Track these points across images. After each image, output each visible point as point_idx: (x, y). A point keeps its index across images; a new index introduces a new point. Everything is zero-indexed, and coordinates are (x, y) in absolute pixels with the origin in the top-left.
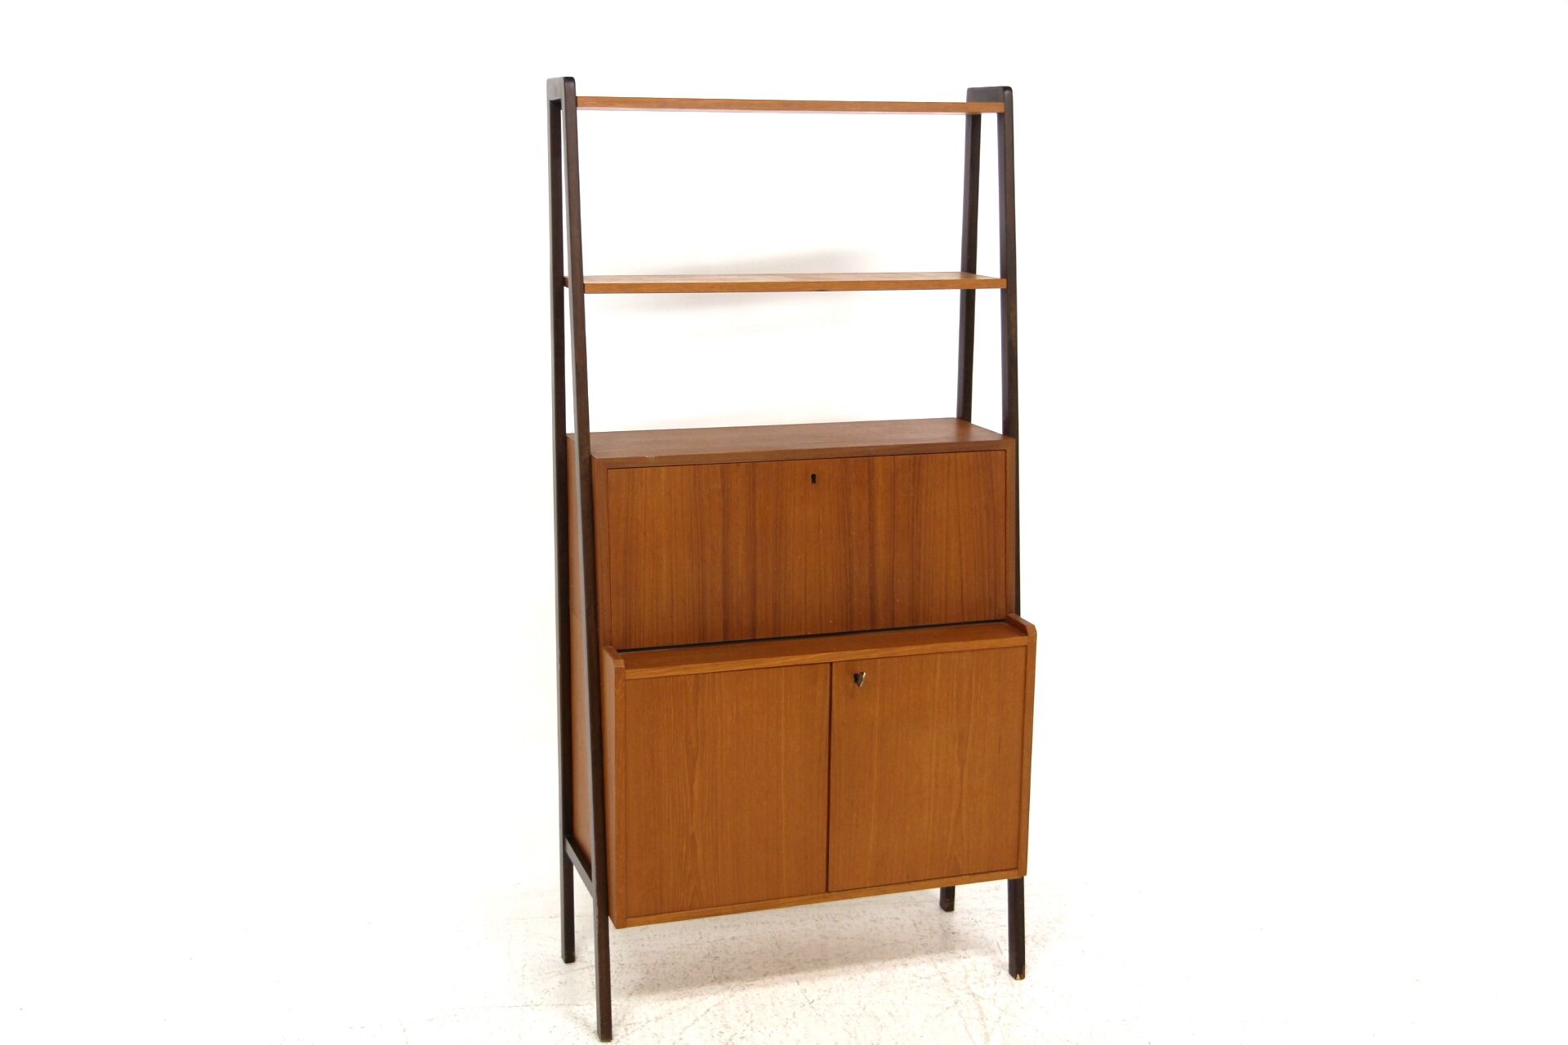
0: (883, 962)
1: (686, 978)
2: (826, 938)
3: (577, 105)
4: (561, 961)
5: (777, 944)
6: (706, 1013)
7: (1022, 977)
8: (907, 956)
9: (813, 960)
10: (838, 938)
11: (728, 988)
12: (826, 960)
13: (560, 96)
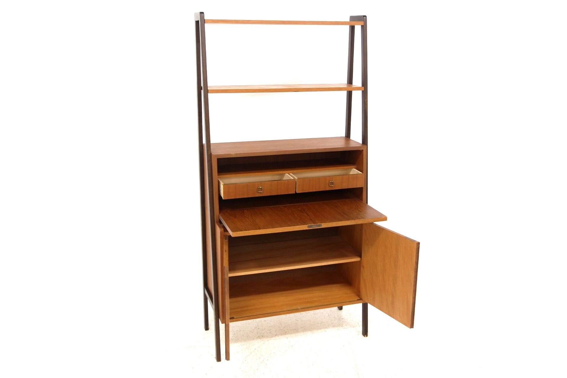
0: (318, 330)
1: (248, 336)
2: (297, 320)
3: (205, 23)
4: (204, 329)
5: (280, 323)
6: (254, 350)
7: (367, 336)
8: (326, 328)
9: (293, 329)
10: (302, 321)
11: (263, 340)
12: (297, 329)
13: (199, 19)
